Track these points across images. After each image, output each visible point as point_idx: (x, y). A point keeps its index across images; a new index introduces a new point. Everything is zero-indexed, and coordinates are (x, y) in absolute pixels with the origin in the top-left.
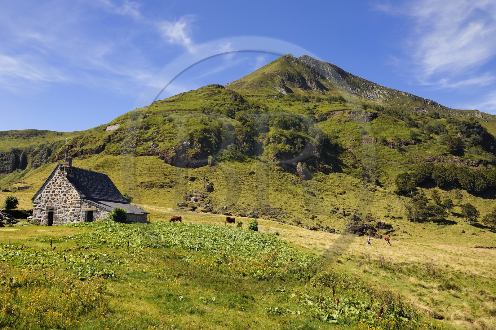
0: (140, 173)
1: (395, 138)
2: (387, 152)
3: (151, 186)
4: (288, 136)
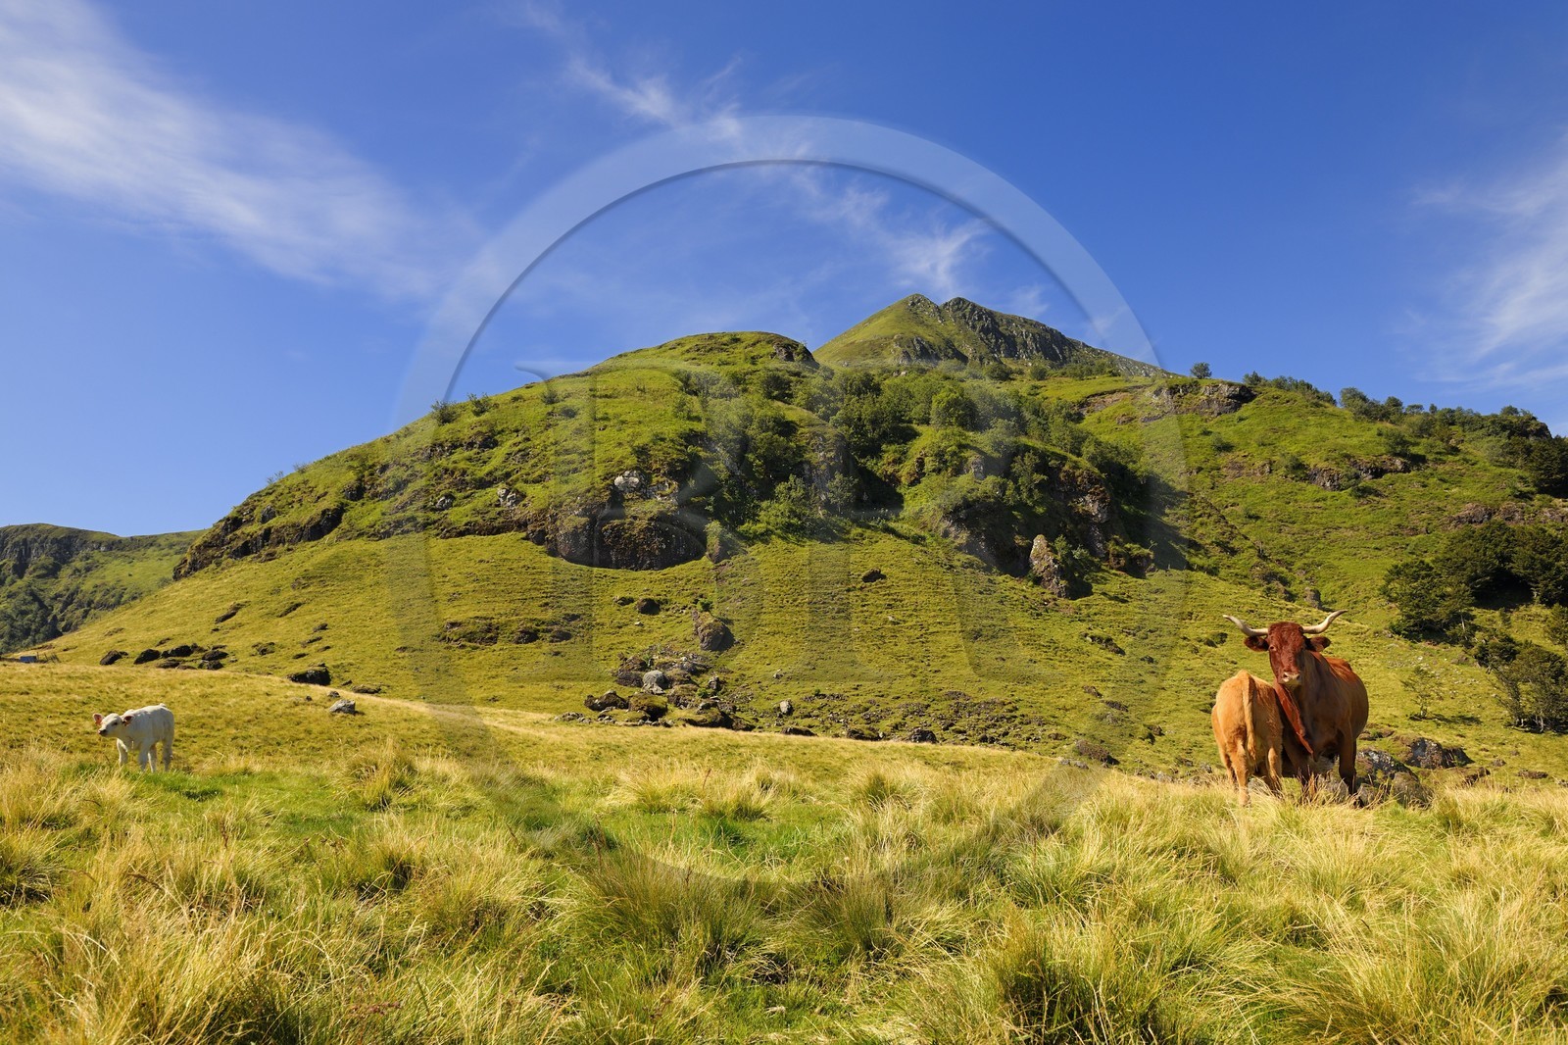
0: (452, 590)
1: (1334, 455)
2: (1317, 501)
3: (487, 634)
4: (988, 449)
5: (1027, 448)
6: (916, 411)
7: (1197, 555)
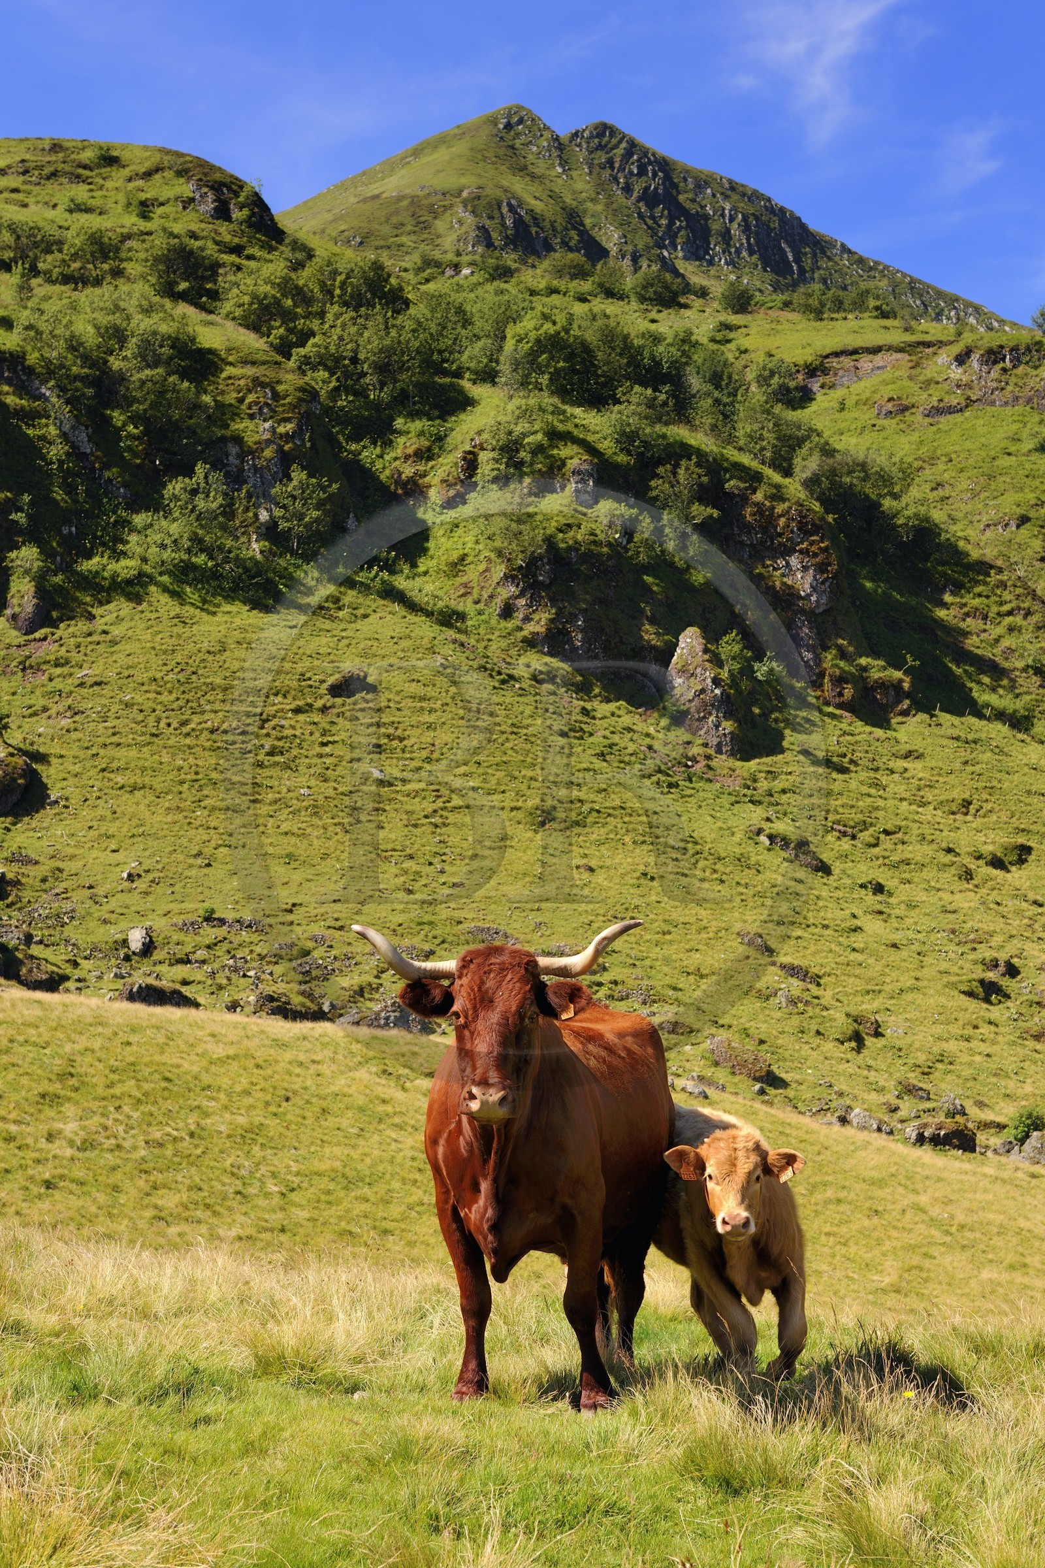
4: (607, 446)
5: (683, 451)
6: (472, 354)
7: (994, 690)
